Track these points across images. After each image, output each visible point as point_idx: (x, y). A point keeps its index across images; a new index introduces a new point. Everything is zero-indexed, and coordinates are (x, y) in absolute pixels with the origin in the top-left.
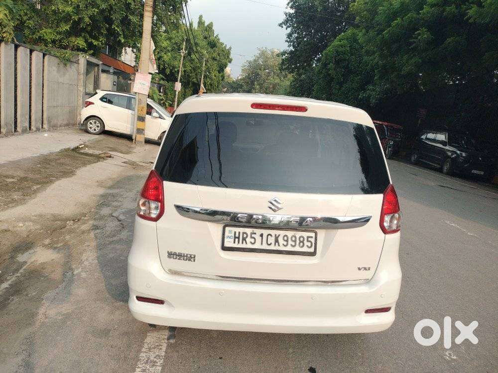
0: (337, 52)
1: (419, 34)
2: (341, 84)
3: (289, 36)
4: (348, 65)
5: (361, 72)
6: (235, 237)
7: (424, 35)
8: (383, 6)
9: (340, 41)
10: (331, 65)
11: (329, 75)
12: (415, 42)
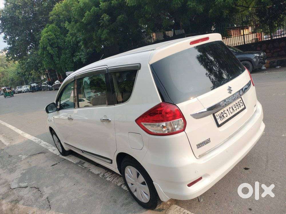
0: (48, 39)
1: (103, 17)
2: (59, 57)
3: (5, 38)
4: (58, 45)
5: (68, 47)
6: (220, 117)
7: (106, 17)
8: (73, 7)
9: (47, 33)
10: (48, 48)
11: (50, 54)
12: (102, 22)
